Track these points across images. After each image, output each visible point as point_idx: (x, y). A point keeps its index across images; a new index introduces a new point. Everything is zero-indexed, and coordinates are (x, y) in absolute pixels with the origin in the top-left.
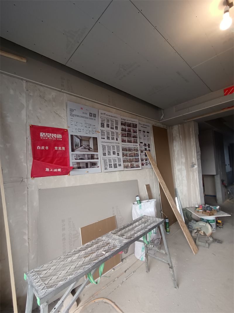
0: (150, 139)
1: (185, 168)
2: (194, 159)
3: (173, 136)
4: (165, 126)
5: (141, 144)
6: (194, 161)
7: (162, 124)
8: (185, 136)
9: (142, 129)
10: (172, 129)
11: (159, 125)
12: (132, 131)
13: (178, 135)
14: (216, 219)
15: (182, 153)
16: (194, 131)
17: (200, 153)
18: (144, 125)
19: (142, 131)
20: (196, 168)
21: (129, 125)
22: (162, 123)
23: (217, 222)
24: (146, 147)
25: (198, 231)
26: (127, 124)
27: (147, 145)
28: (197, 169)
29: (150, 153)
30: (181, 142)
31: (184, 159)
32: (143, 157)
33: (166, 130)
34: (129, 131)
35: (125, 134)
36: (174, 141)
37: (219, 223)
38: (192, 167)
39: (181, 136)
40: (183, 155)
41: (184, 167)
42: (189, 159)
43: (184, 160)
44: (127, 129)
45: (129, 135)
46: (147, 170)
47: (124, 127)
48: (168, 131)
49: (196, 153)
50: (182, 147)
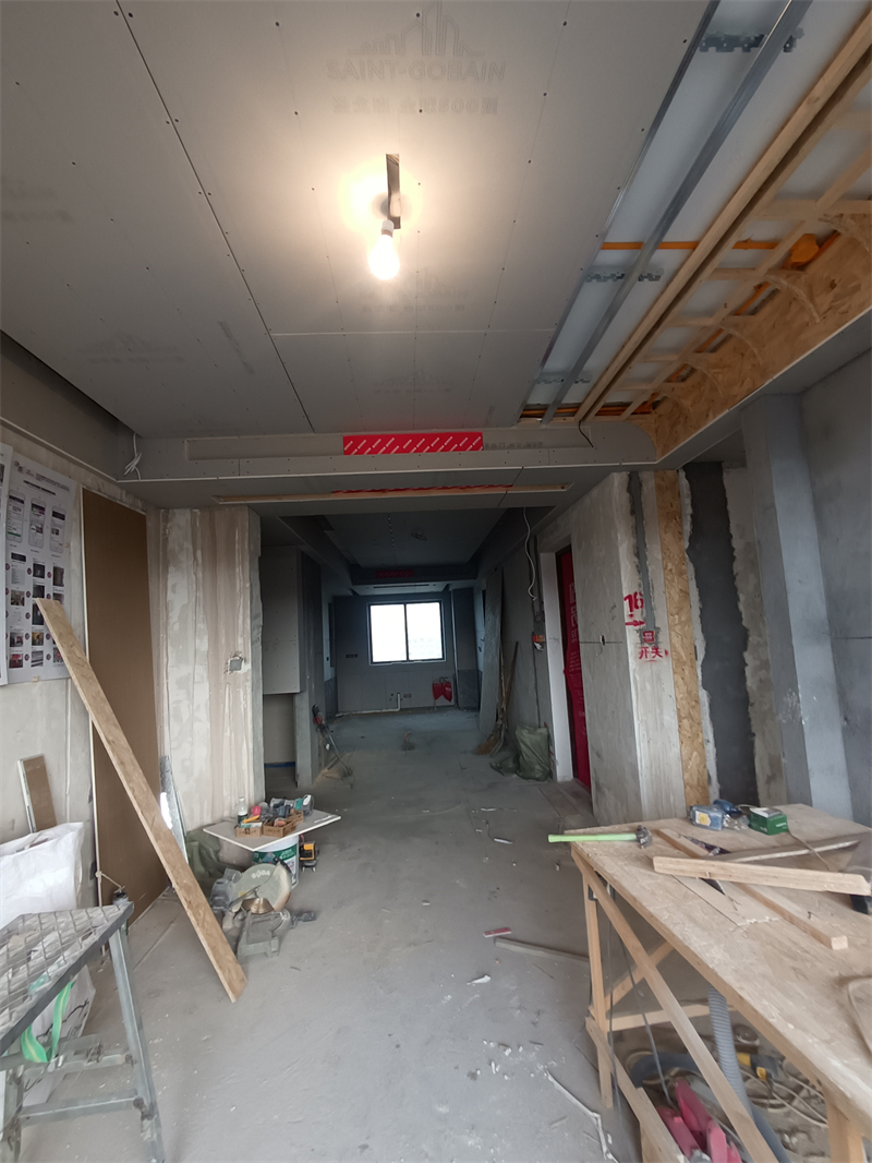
0: (69, 546)
1: (205, 675)
2: (240, 641)
3: (171, 546)
4: (140, 503)
5: (18, 564)
6: (240, 649)
7: (128, 493)
8: (213, 554)
9: (30, 496)
10: (167, 520)
11: (112, 491)
13: (191, 547)
14: (300, 841)
15: (201, 616)
16: (246, 543)
17: (260, 621)
18: (40, 478)
19: (28, 505)
20: (246, 674)
22: (128, 489)
23: (303, 853)
24: (40, 581)
25: (246, 904)
27: (49, 569)
28: (249, 677)
29: (63, 609)
30: (200, 575)
31: (206, 637)
32: (17, 627)
33: (141, 520)
36: (171, 569)
37: (309, 854)
38: (232, 670)
39: (199, 553)
40: (201, 626)
41: (201, 671)
42: (223, 641)
43: (203, 645)
46: (36, 689)
48: (150, 524)
49: (249, 621)
50: (200, 594)
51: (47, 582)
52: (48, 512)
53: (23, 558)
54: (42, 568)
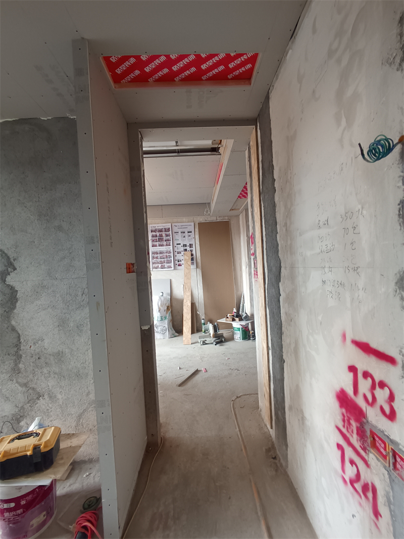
0: (194, 238)
4: (227, 218)
5: (178, 246)
7: (220, 216)
9: (180, 231)
10: (240, 219)
11: (211, 219)
12: (164, 235)
18: (181, 226)
19: (180, 233)
21: (160, 231)
24: (185, 248)
26: (158, 230)
27: (188, 244)
29: (192, 253)
33: (227, 222)
34: (161, 236)
35: (156, 240)
44: (158, 235)
45: (161, 239)
47: (154, 233)
48: (231, 222)
51: (188, 248)
52: (186, 232)
53: (180, 244)
54: (186, 245)
